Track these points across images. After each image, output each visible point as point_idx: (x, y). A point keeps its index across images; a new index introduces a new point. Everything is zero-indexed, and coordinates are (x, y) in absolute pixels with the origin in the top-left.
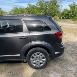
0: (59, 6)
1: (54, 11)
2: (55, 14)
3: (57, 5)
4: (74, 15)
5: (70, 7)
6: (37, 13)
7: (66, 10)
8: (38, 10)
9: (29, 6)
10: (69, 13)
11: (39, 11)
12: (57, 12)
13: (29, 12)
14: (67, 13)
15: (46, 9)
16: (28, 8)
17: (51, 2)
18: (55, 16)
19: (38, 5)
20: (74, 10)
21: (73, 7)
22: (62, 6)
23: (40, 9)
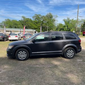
0: (55, 20)
1: (50, 25)
2: (51, 28)
3: (52, 19)
4: (68, 30)
5: (65, 21)
6: (33, 26)
7: (61, 25)
8: (34, 23)
9: (23, 19)
10: (64, 28)
11: (35, 25)
12: (53, 26)
13: (23, 25)
14: (62, 27)
15: (43, 23)
16: (22, 21)
17: (47, 16)
18: (51, 30)
19: (35, 18)
20: (68, 25)
21: (67, 22)
22: (57, 20)
23: (37, 23)
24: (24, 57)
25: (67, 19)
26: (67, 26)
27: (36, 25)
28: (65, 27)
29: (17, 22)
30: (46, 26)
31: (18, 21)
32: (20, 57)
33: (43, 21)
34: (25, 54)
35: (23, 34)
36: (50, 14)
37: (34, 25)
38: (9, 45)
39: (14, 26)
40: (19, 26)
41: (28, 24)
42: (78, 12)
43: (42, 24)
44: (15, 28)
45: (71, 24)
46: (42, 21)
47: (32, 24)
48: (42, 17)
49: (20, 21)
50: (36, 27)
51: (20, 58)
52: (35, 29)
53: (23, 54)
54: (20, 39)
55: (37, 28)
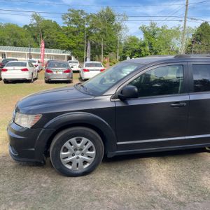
0: (120, 27)
1: (110, 39)
3: (114, 24)
5: (144, 32)
7: (134, 40)
8: (67, 34)
9: (35, 21)
10: (142, 48)
12: (117, 42)
13: (34, 37)
15: (90, 33)
16: (33, 28)
17: (100, 16)
18: (111, 52)
19: (68, 20)
20: (152, 40)
21: (150, 34)
22: (126, 28)
23: (74, 33)
24: (85, 162)
25: (149, 25)
26: (150, 44)
27: (72, 39)
28: (144, 45)
29: (19, 29)
30: (98, 41)
31: (22, 27)
32: (70, 163)
33: (91, 28)
34: (90, 149)
35: (39, 62)
36: (108, 9)
37: (66, 40)
38: (17, 110)
39: (11, 39)
40: (25, 40)
41: (52, 36)
42: (187, 6)
43: (87, 37)
44: (15, 45)
45: (160, 38)
46: (87, 29)
47: (62, 36)
48: (88, 18)
49: (29, 28)
50: (72, 44)
51: (70, 167)
52: (69, 49)
53: (81, 150)
54: (35, 76)
55: (74, 48)
